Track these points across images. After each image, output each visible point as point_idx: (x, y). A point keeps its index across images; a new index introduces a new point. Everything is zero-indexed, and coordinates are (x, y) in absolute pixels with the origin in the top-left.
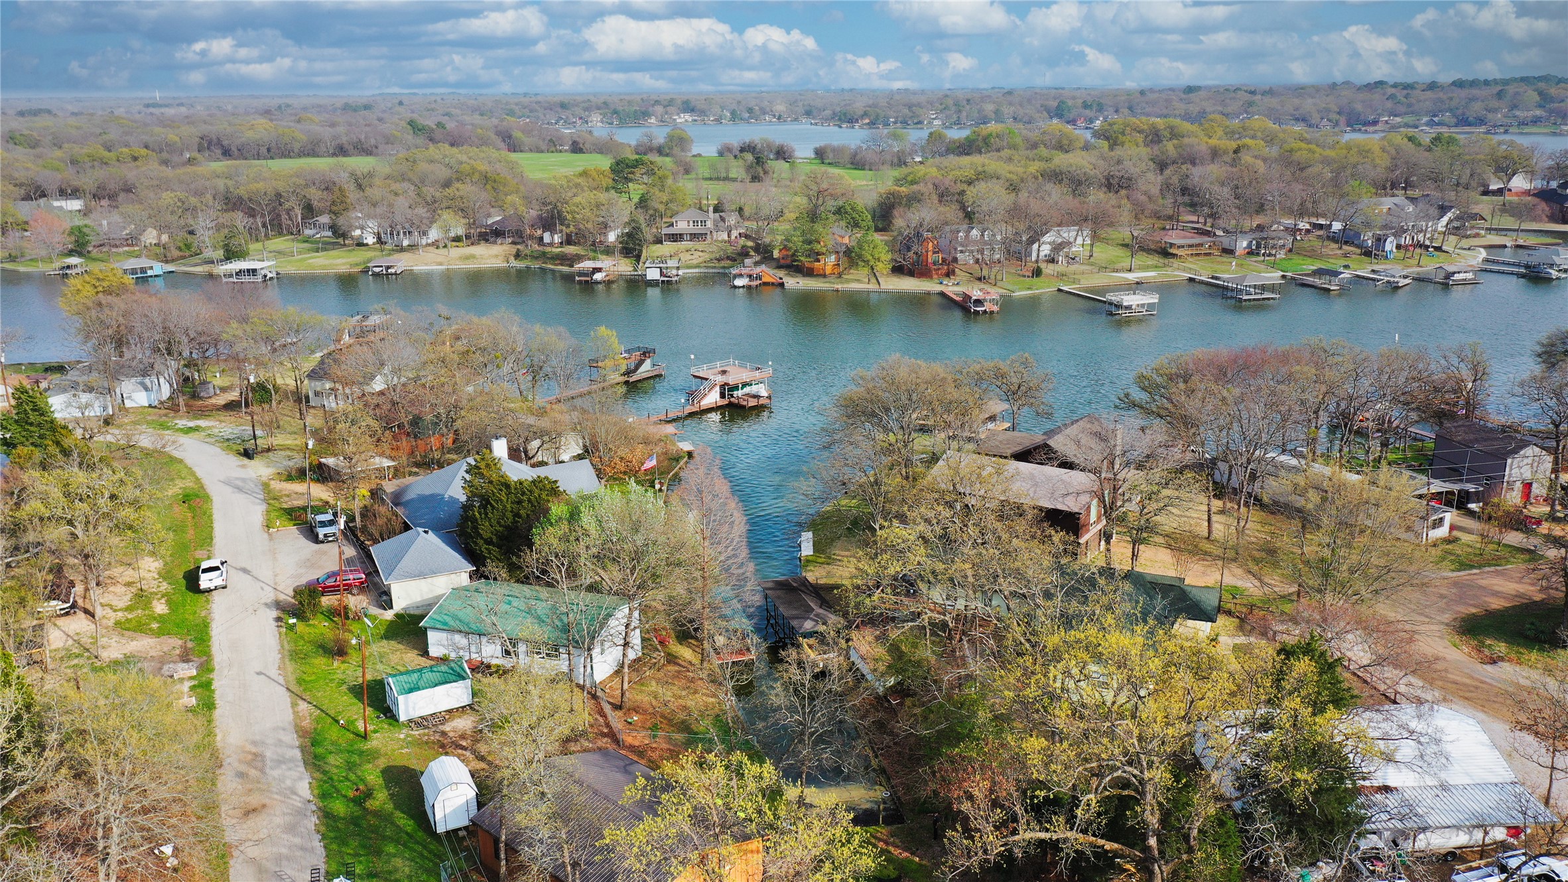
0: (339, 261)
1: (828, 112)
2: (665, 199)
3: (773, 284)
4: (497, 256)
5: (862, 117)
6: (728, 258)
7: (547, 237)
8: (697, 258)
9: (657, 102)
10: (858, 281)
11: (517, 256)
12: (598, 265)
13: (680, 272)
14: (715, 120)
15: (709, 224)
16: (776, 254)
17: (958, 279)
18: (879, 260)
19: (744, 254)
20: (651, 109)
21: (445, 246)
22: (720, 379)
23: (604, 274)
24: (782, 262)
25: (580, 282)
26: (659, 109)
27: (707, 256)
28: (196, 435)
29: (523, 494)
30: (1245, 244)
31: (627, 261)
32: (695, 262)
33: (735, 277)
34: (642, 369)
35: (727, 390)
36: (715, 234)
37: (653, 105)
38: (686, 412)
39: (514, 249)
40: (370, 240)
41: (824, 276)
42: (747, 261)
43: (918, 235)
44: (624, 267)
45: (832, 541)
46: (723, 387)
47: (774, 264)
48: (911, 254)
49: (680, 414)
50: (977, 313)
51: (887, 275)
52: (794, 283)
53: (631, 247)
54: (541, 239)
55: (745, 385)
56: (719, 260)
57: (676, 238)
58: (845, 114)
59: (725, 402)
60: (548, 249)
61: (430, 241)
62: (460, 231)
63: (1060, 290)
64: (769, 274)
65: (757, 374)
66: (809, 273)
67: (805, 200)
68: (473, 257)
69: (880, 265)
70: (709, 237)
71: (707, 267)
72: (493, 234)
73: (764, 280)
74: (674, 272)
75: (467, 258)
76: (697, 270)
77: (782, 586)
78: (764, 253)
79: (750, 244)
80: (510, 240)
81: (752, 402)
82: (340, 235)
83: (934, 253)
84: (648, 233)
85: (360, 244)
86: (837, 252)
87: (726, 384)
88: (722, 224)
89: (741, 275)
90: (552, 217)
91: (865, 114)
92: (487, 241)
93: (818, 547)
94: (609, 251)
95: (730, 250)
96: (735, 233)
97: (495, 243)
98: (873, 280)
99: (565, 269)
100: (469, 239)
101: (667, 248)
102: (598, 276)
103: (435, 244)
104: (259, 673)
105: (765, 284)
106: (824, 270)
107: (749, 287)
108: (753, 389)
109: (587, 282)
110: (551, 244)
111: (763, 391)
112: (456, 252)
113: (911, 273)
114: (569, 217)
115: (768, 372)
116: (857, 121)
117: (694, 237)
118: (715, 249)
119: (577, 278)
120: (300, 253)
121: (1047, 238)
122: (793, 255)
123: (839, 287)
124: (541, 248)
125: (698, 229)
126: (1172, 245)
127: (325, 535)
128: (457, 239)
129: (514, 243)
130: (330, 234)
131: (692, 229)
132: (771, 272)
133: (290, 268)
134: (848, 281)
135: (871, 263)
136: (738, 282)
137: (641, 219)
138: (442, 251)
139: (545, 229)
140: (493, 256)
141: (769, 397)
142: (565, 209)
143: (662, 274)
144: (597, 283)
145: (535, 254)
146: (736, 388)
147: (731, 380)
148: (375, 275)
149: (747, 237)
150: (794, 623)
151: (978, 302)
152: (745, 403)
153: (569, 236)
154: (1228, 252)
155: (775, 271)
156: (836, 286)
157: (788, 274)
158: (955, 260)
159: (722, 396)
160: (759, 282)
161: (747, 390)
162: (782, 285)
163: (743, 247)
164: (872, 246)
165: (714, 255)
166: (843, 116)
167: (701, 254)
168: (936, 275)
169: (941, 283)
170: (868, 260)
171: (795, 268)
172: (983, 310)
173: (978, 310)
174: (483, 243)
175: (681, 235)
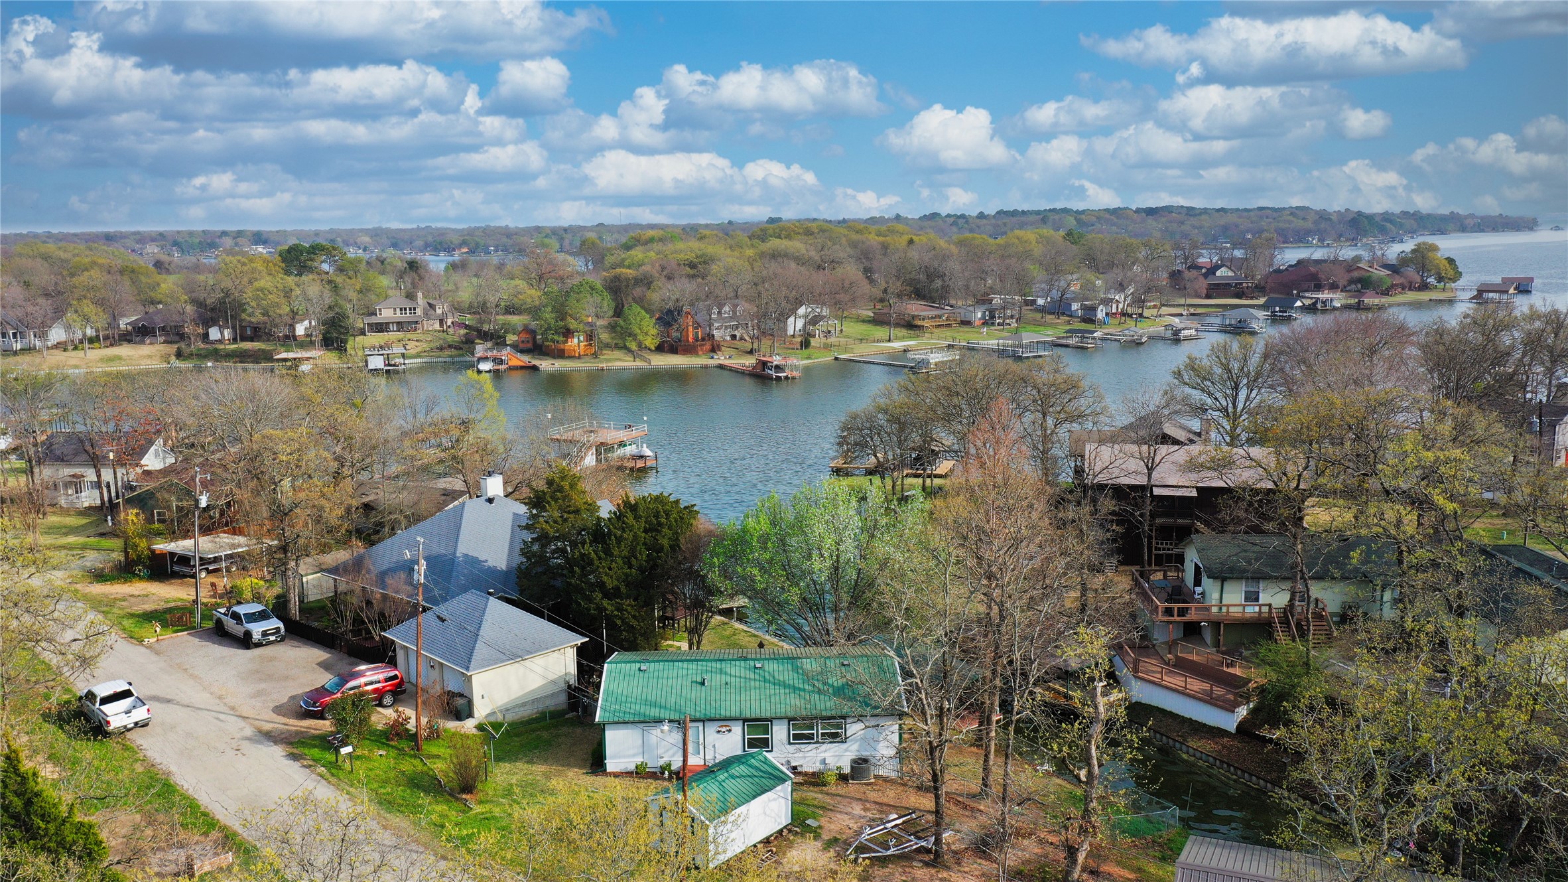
1: (419, 243)
3: (523, 368)
4: (150, 357)
5: (460, 246)
7: (214, 334)
8: (415, 347)
10: (622, 360)
11: (179, 355)
13: (407, 362)
15: (419, 311)
16: (511, 338)
17: (727, 352)
18: (646, 334)
19: (470, 341)
21: (76, 348)
24: (522, 346)
26: (228, 241)
27: (426, 346)
30: (979, 315)
31: (329, 353)
32: (415, 351)
35: (603, 450)
36: (426, 322)
37: (220, 237)
39: (171, 348)
41: (579, 357)
42: (479, 348)
46: (598, 449)
47: (514, 349)
50: (779, 378)
51: (654, 352)
52: (547, 366)
53: (333, 337)
54: (206, 336)
56: (441, 349)
57: (381, 328)
58: (441, 243)
60: (217, 347)
61: (53, 343)
63: (836, 359)
64: (514, 357)
66: (561, 355)
67: (524, 284)
68: (120, 358)
69: (648, 340)
70: (421, 326)
71: (431, 357)
72: (141, 333)
73: (511, 363)
74: (397, 362)
75: (111, 359)
76: (419, 360)
78: (494, 339)
79: (471, 332)
80: (164, 339)
86: (585, 332)
87: (603, 444)
88: (432, 312)
91: (464, 243)
92: (130, 341)
95: (451, 339)
97: (142, 342)
98: (641, 359)
100: (106, 341)
103: (64, 347)
105: (514, 368)
106: (573, 351)
110: (220, 341)
111: (647, 451)
112: (95, 354)
115: (643, 428)
116: (454, 250)
117: (401, 326)
118: (431, 337)
121: (802, 311)
123: (603, 366)
124: (208, 346)
125: (407, 317)
126: (914, 317)
127: (265, 634)
129: (170, 342)
131: (401, 317)
132: (515, 355)
135: (640, 337)
136: (483, 366)
138: (74, 354)
139: (210, 324)
140: (144, 357)
143: (385, 363)
145: (201, 353)
147: (608, 438)
151: (778, 368)
154: (966, 323)
156: (599, 366)
159: (598, 459)
160: (505, 366)
162: (536, 368)
164: (639, 319)
165: (432, 345)
166: (439, 247)
167: (417, 344)
168: (702, 350)
169: (712, 358)
170: (635, 335)
171: (538, 350)
172: (785, 374)
173: (780, 375)
174: (125, 344)
175: (387, 324)
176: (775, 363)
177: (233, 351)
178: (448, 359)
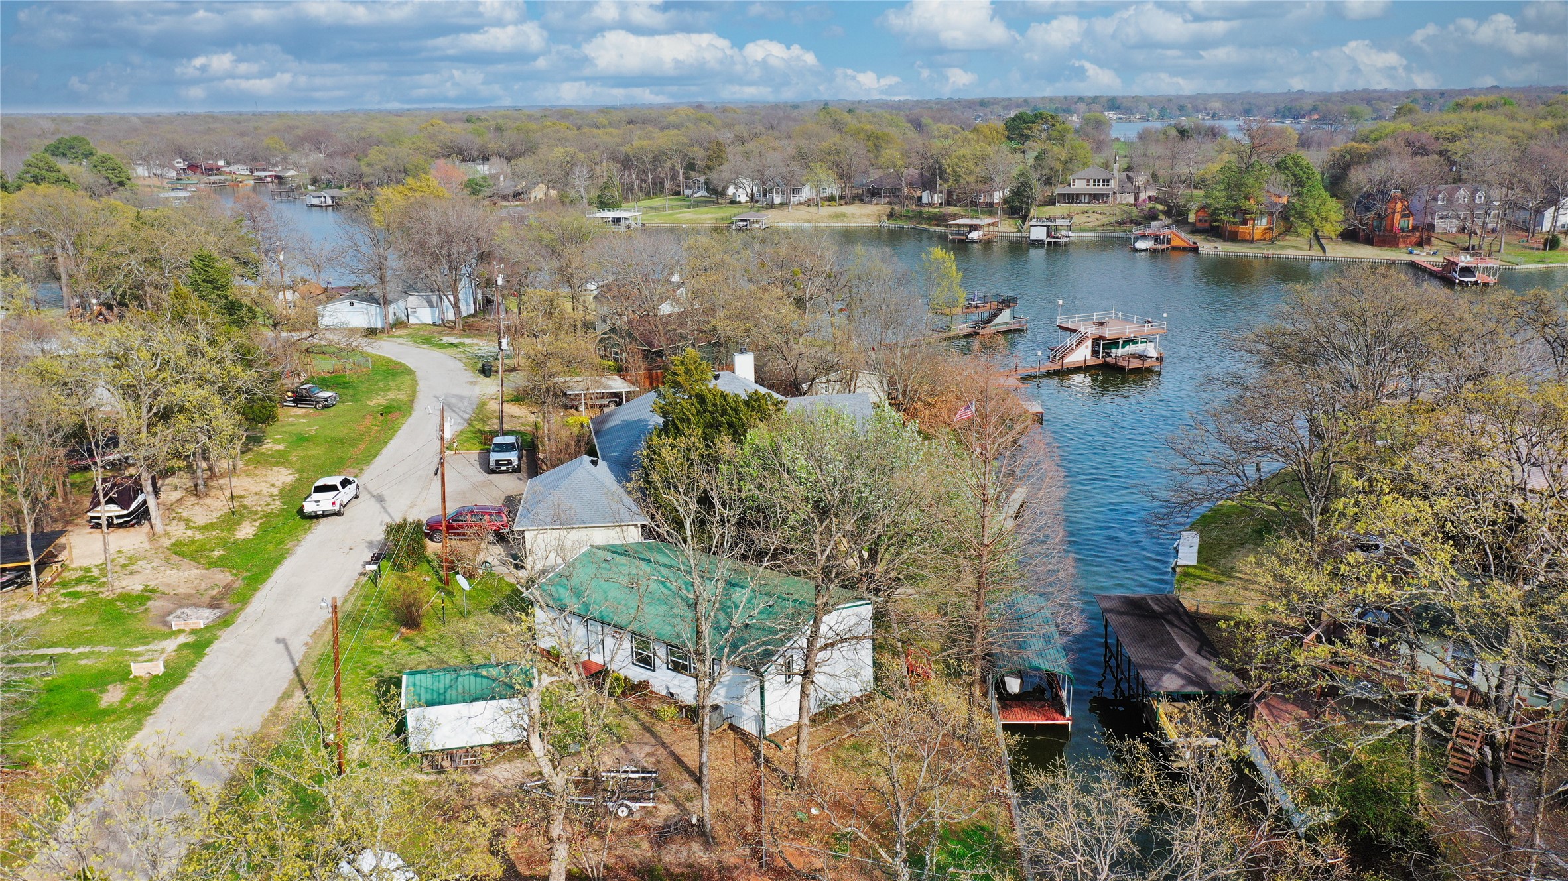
0: (707, 216)
2: (1063, 157)
3: (1184, 249)
4: (869, 216)
5: (1310, 112)
6: (1132, 222)
7: (925, 198)
8: (1095, 220)
9: (1081, 99)
10: (1296, 247)
11: (891, 216)
12: (975, 222)
13: (1071, 234)
14: (1142, 118)
15: (1112, 183)
16: (1192, 217)
17: (1434, 249)
18: (1326, 221)
19: (1153, 216)
20: (1073, 107)
21: (816, 205)
22: (1095, 331)
23: (981, 233)
24: (1198, 225)
25: (953, 241)
26: (1082, 107)
27: (1106, 219)
28: (452, 351)
29: (724, 413)
31: (1012, 222)
32: (1091, 225)
33: (1136, 239)
34: (998, 320)
35: (1102, 345)
36: (1118, 195)
38: (1044, 369)
39: (888, 209)
40: (743, 198)
41: (1252, 241)
42: (1155, 224)
43: (1383, 193)
44: (1007, 228)
45: (1231, 547)
46: (1096, 342)
47: (1189, 228)
48: (1371, 215)
49: (1034, 373)
50: (1464, 283)
51: (1336, 241)
52: (1209, 248)
53: (1017, 207)
54: (920, 198)
55: (1127, 342)
56: (1120, 224)
57: (1072, 198)
58: (1290, 110)
59: (1100, 361)
60: (925, 210)
61: (802, 200)
62: (836, 192)
64: (1181, 238)
65: (1147, 329)
66: (1233, 237)
67: (1233, 158)
68: (844, 215)
69: (1328, 226)
70: (1111, 199)
71: (1105, 231)
72: (871, 193)
73: (1173, 243)
74: (1064, 233)
75: (837, 216)
76: (1092, 234)
77: (1136, 608)
78: (1177, 215)
79: (1160, 207)
80: (886, 200)
81: (1135, 364)
82: (716, 192)
83: (1403, 216)
84: (1039, 191)
85: (733, 202)
86: (1271, 214)
87: (1102, 338)
88: (1128, 184)
89: (1144, 237)
90: (933, 174)
91: (1315, 109)
92: (862, 200)
93: (1206, 554)
94: (990, 209)
95: (1135, 213)
96: (1143, 196)
97: (870, 202)
98: (1316, 247)
99: (941, 229)
100: (844, 199)
101: (1061, 209)
102: (974, 235)
103: (807, 203)
104: (278, 641)
105: (1175, 248)
106: (1251, 234)
107: (1153, 251)
108: (1140, 348)
109: (961, 241)
110: (930, 205)
111: (1152, 350)
112: (826, 211)
113: (1369, 241)
114: (949, 170)
115: (1162, 326)
116: (1304, 117)
117: (1095, 197)
118: (1117, 211)
119: (950, 237)
120: (671, 208)
122: (1214, 214)
123: (1270, 252)
124: (918, 209)
125: (1100, 189)
128: (832, 198)
129: (890, 203)
130: (705, 193)
131: (1092, 189)
132: (1183, 235)
133: (656, 220)
134: (1282, 247)
135: (1316, 223)
136: (1140, 245)
137: (1033, 176)
138: (813, 209)
139: (925, 188)
140: (864, 215)
141: (1160, 359)
142: (946, 164)
143: (1049, 234)
144: (973, 242)
145: (910, 214)
146: (1114, 344)
147: (1109, 333)
148: (739, 229)
149: (1157, 200)
150: (1145, 674)
151: (1467, 271)
152: (1125, 364)
153: (950, 193)
155: (1189, 236)
156: (1266, 252)
157: (1205, 239)
158: (1431, 227)
159: (1095, 353)
160: (1166, 246)
161: (1130, 349)
162: (1196, 250)
163: (1151, 209)
164: (1318, 202)
165: (1115, 219)
166: (1287, 113)
167: (1099, 217)
168: (1404, 242)
169: (1411, 252)
170: (1312, 220)
171: (1214, 231)
172: (1473, 280)
173: (1466, 279)
174: (857, 203)
175: (1078, 195)
176: (1461, 264)
177: (935, 215)
178: (1121, 235)
